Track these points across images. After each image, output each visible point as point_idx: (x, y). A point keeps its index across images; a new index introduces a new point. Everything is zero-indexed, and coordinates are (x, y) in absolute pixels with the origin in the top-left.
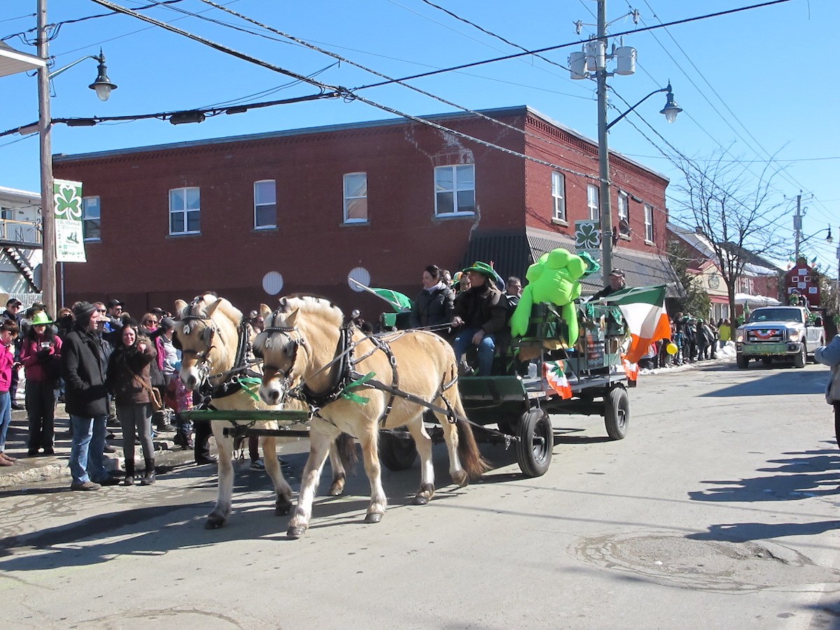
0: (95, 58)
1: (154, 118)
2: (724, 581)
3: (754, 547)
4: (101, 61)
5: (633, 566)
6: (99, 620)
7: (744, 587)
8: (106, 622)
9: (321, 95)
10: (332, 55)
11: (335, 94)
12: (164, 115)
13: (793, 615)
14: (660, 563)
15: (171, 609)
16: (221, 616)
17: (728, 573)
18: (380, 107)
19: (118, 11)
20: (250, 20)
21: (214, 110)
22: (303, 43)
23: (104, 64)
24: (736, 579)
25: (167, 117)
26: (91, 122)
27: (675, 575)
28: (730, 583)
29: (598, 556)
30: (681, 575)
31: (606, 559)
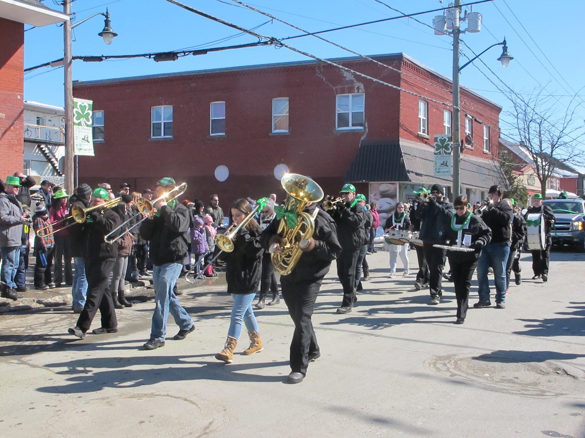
0: (103, 15)
1: (143, 57)
2: (533, 389)
3: (555, 367)
4: (107, 17)
5: (469, 377)
6: (103, 399)
7: (547, 394)
8: (108, 400)
9: (259, 43)
10: (268, 15)
11: (269, 43)
12: (150, 55)
13: (580, 414)
14: (487, 375)
15: (152, 394)
16: (186, 400)
17: (535, 384)
18: (300, 52)
21: (184, 52)
22: (247, 6)
23: (109, 19)
24: (540, 387)
25: (152, 56)
26: (99, 59)
27: (499, 384)
28: (537, 391)
29: (444, 368)
30: (502, 384)
31: (451, 371)
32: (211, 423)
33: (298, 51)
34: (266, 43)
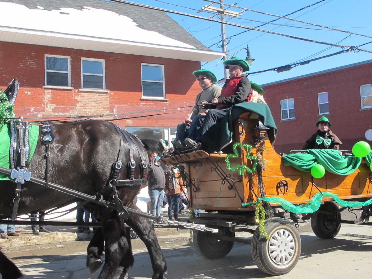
0: (245, 49)
1: (270, 71)
4: (248, 50)
9: (343, 51)
10: (347, 32)
11: (350, 50)
12: (274, 69)
19: (250, 29)
20: (307, 23)
21: (295, 64)
22: (332, 29)
23: (249, 51)
25: (276, 70)
34: (348, 51)
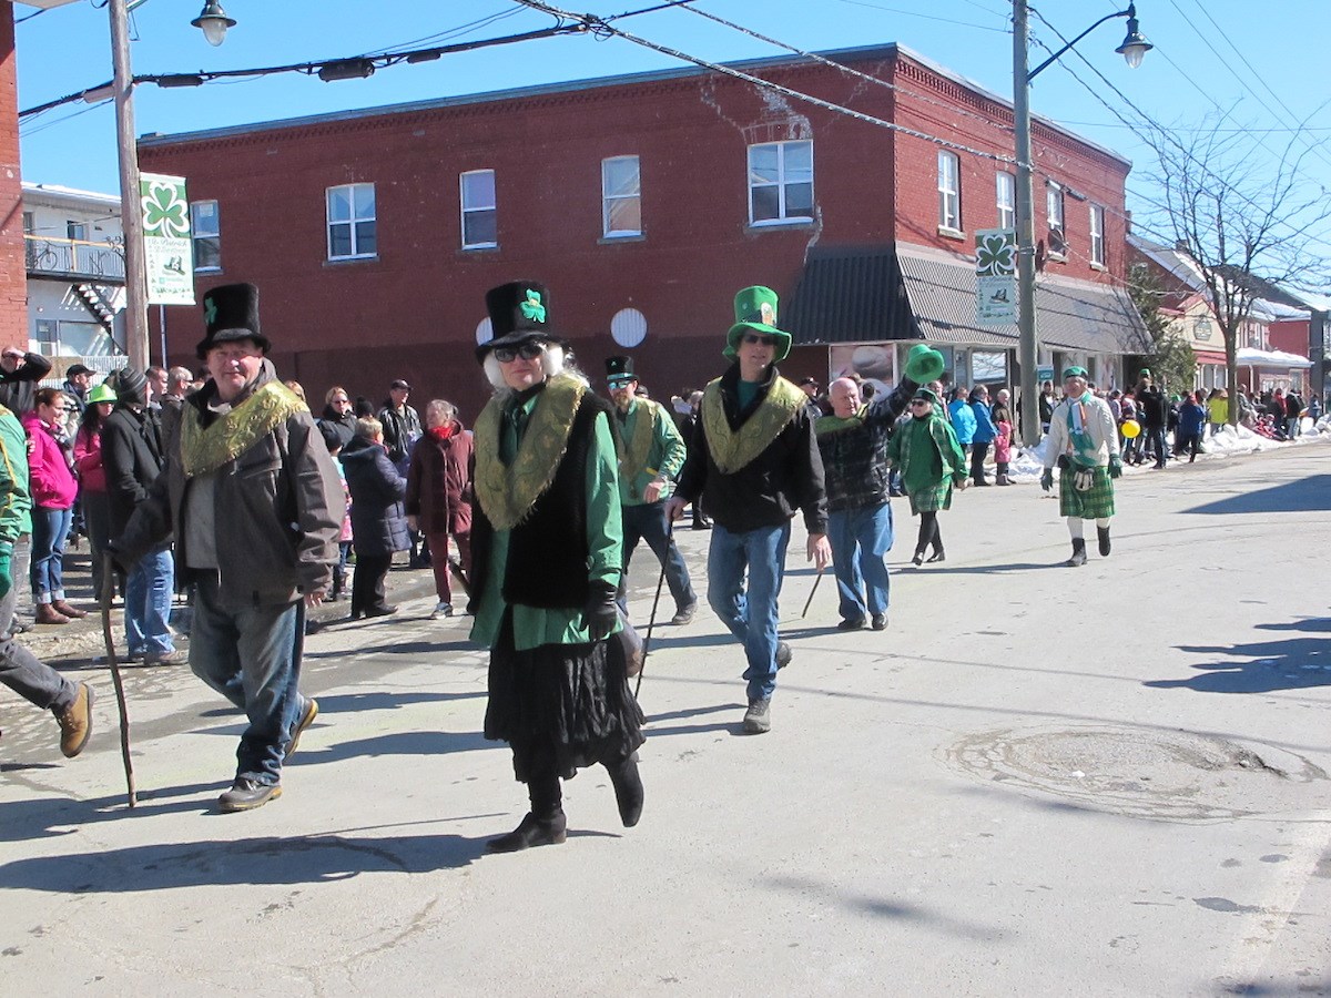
1: (294, 72)
3: (1235, 750)
5: (1036, 780)
6: (189, 856)
7: (1212, 813)
9: (558, 28)
11: (581, 27)
12: (310, 66)
13: (1286, 858)
14: (1080, 774)
15: (302, 841)
16: (378, 852)
17: (1189, 792)
18: (654, 47)
21: (388, 57)
24: (1199, 799)
25: (315, 69)
26: (195, 79)
27: (1103, 793)
28: (1190, 807)
29: (981, 762)
30: (1113, 793)
31: (995, 767)
32: (430, 905)
33: (650, 45)
34: (573, 28)
